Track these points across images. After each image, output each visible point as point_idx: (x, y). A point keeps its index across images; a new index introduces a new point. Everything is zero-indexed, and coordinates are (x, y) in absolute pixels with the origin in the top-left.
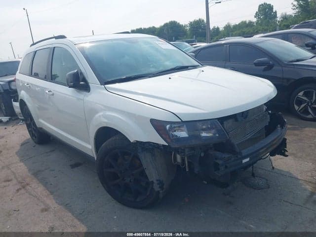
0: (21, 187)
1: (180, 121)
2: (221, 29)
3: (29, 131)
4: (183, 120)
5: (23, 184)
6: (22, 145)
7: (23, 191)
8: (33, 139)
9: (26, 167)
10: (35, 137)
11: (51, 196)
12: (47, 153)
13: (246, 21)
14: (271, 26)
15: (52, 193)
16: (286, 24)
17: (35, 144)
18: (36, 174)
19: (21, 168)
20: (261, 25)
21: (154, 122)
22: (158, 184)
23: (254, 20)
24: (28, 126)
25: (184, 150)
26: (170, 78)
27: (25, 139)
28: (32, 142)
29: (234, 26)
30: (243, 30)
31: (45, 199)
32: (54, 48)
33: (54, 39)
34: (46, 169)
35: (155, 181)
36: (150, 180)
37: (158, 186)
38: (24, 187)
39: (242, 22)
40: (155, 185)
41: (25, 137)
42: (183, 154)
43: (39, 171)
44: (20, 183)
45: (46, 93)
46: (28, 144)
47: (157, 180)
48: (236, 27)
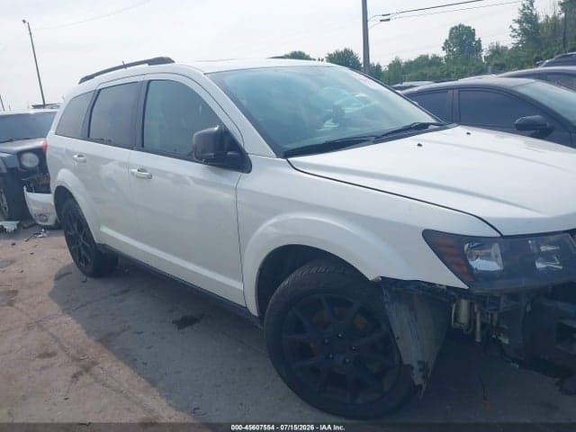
0: (79, 370)
1: (499, 235)
2: (384, 68)
3: (72, 252)
4: (504, 234)
5: (82, 363)
6: (58, 278)
7: (86, 378)
8: (79, 266)
9: (79, 325)
10: (87, 263)
11: (153, 390)
12: (115, 295)
13: (427, 56)
14: (473, 65)
15: (153, 383)
16: (497, 62)
17: (85, 277)
18: (106, 340)
19: (70, 329)
20: (454, 63)
21: (431, 237)
22: (420, 370)
23: (443, 54)
24: (71, 241)
25: (498, 299)
26: (419, 145)
27: (61, 266)
28: (77, 273)
29: (406, 63)
30: (425, 72)
31: (141, 395)
32: (150, 81)
33: (146, 65)
34: (124, 331)
35: (415, 365)
36: (406, 362)
37: (421, 374)
38: (87, 370)
39: (421, 57)
40: (414, 372)
41: (60, 262)
42: (493, 307)
43: (110, 334)
44: (75, 359)
45: (133, 173)
46: (69, 276)
47: (419, 362)
48: (410, 65)
